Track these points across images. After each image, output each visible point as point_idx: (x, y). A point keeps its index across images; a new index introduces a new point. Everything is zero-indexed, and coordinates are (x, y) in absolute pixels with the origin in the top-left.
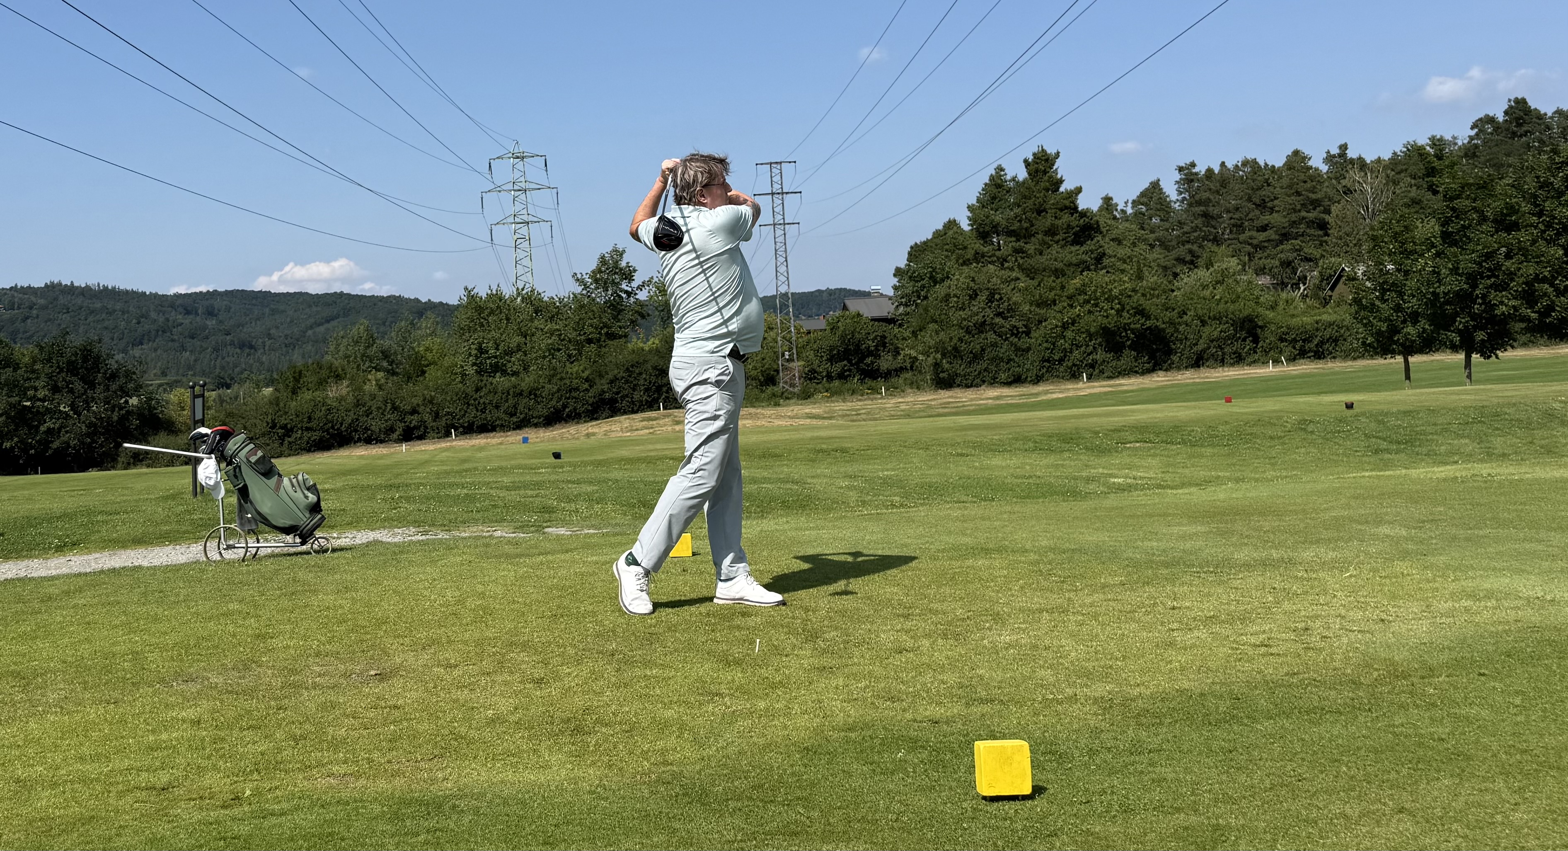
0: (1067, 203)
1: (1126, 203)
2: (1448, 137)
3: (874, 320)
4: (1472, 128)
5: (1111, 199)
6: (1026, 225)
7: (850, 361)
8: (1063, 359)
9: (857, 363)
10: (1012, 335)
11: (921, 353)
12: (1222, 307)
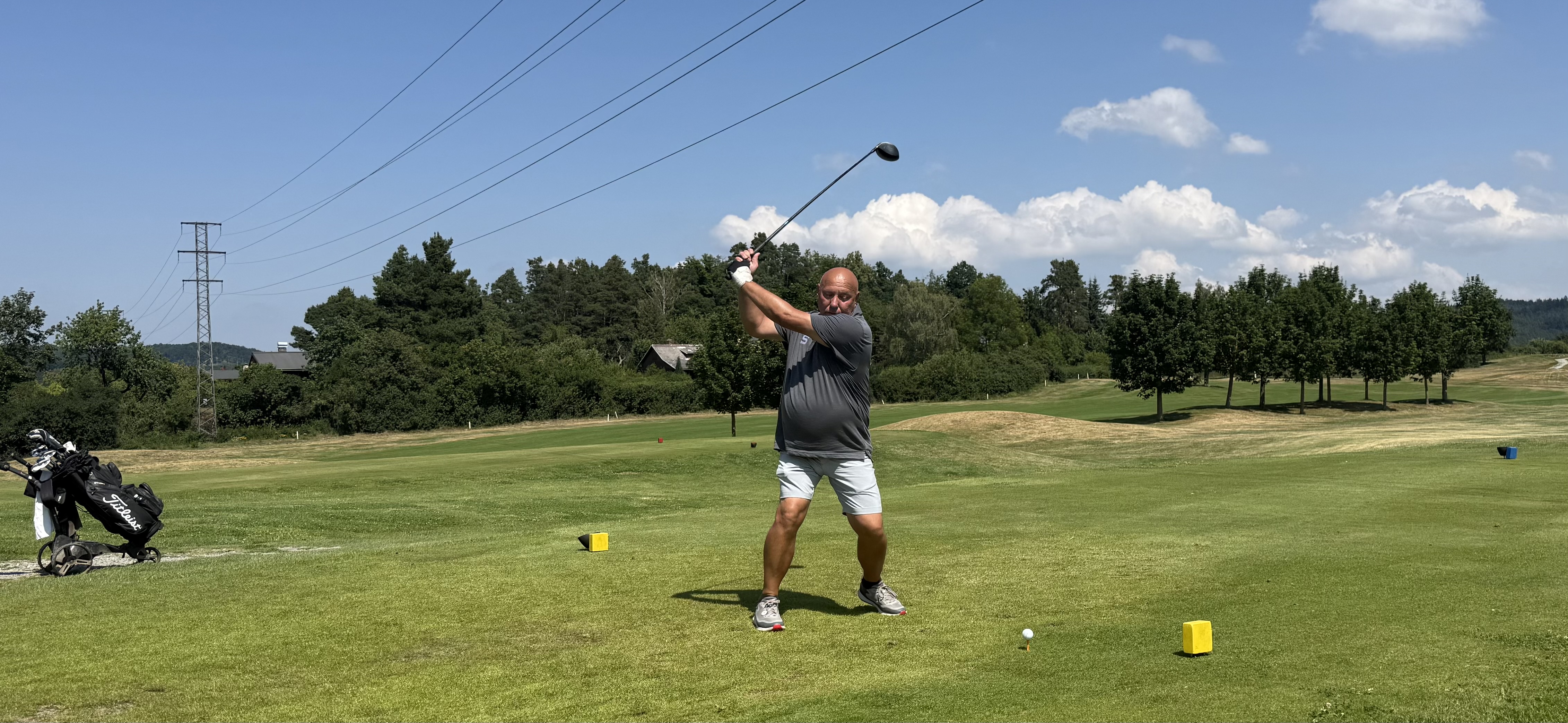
0: (458, 283)
1: (487, 285)
2: (715, 256)
5: (476, 281)
7: (263, 409)
8: (453, 410)
9: (270, 411)
10: (412, 389)
11: (332, 403)
12: (574, 373)
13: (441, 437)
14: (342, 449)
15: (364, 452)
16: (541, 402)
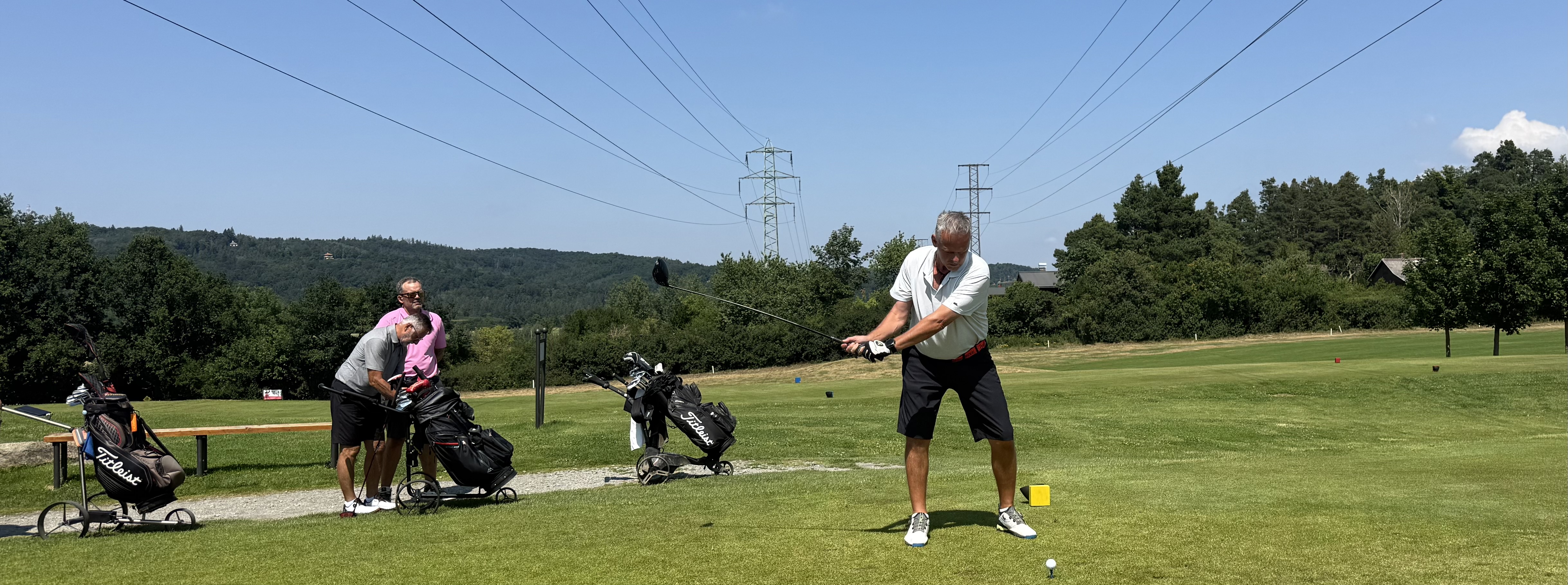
0: (1187, 205)
1: (1224, 207)
2: (1456, 167)
3: (1042, 289)
4: (1474, 161)
5: (1213, 203)
6: (1156, 221)
7: (1023, 321)
8: (1180, 323)
9: (1029, 322)
10: (1144, 304)
11: (1077, 316)
12: (1296, 288)
13: (1169, 348)
14: (1083, 357)
15: (1101, 360)
16: (1264, 316)
